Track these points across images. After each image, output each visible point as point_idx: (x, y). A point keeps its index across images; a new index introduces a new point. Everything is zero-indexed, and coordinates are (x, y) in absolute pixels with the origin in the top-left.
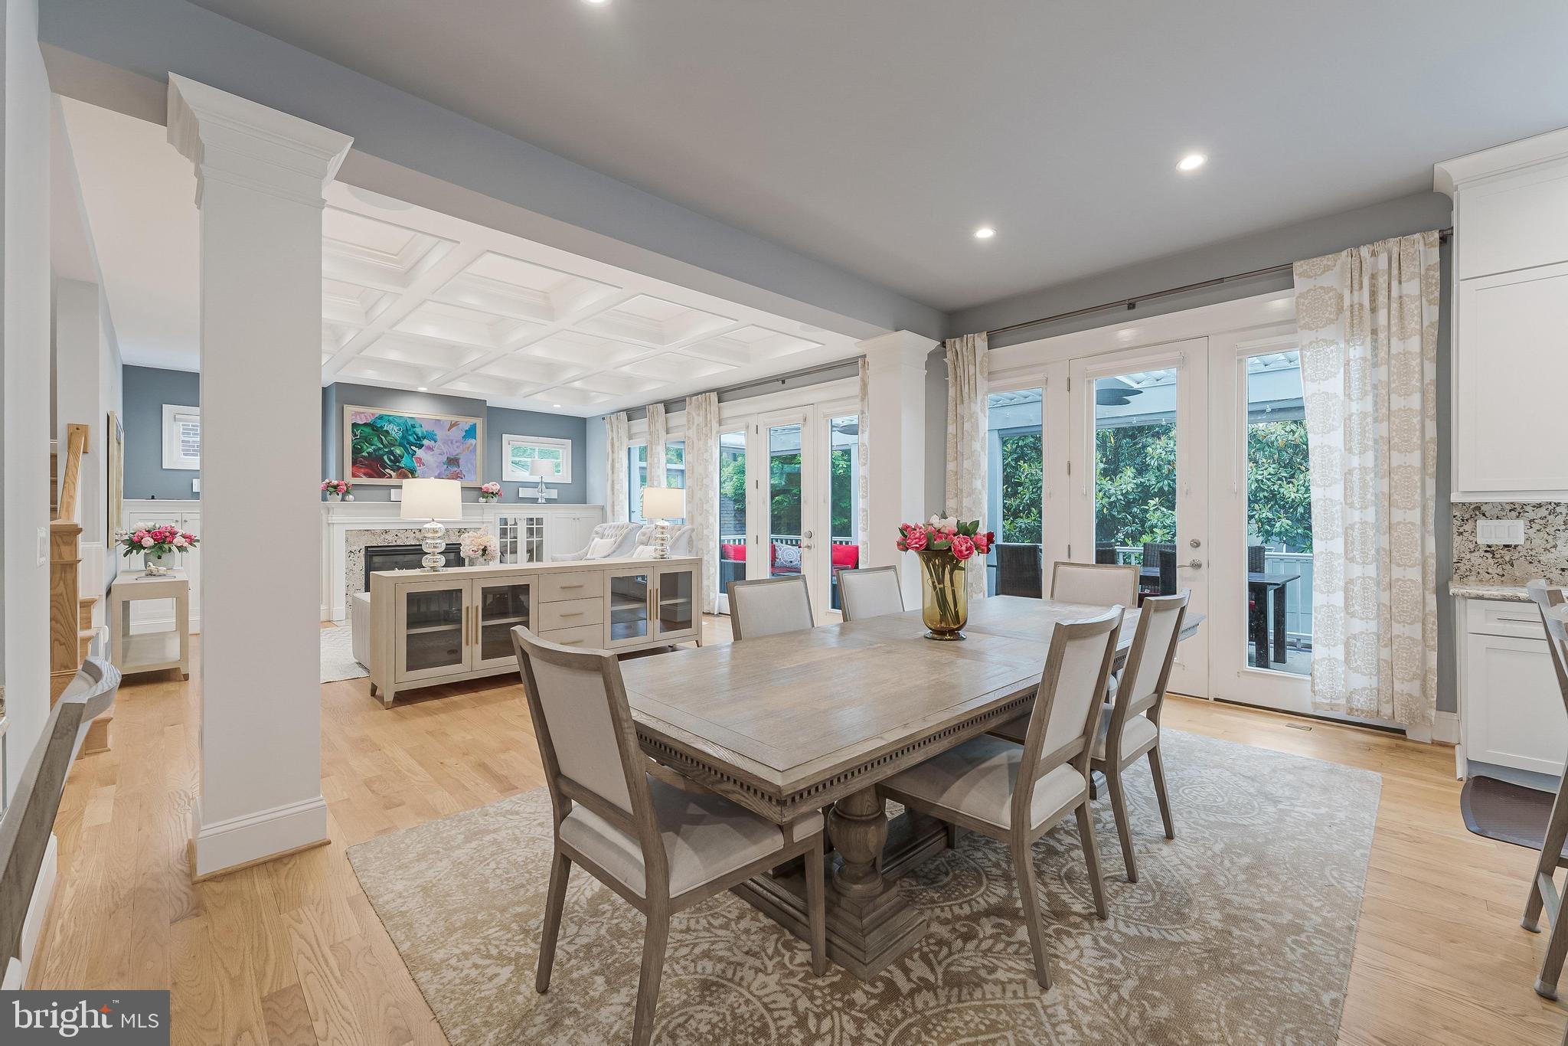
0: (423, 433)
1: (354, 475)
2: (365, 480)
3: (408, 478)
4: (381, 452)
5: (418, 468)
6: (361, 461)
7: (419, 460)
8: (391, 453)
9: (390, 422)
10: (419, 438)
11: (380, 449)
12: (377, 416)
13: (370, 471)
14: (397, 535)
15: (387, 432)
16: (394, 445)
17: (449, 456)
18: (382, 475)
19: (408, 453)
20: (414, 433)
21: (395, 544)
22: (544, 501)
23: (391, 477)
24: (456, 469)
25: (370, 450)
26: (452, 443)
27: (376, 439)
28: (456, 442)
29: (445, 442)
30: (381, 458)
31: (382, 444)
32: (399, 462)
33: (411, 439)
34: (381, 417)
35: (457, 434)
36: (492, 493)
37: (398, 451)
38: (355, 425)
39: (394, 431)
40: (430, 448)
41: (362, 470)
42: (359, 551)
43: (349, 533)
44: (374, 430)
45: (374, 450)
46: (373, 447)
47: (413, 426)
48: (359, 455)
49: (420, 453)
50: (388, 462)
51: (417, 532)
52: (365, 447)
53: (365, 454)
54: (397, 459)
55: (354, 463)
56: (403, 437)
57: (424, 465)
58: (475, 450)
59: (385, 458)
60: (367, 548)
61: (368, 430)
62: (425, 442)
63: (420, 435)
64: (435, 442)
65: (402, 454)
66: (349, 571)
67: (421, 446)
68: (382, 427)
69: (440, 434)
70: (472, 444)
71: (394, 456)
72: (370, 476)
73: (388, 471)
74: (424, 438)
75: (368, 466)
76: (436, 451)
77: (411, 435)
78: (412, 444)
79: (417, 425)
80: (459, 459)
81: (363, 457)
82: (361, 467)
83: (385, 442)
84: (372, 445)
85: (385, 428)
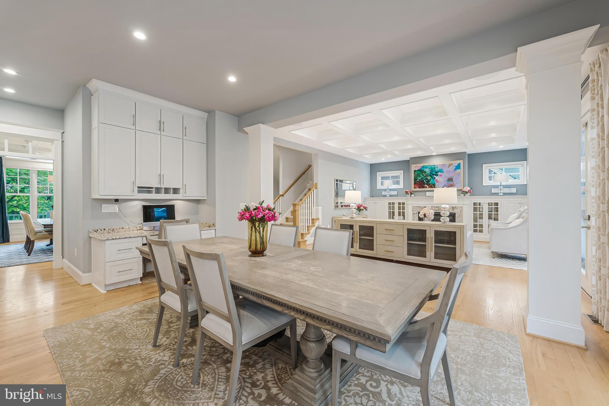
0: (438, 170)
1: (415, 188)
2: (418, 189)
3: (432, 188)
4: (423, 179)
5: (436, 184)
6: (417, 183)
7: (437, 181)
8: (426, 179)
9: (426, 168)
10: (436, 172)
13: (420, 186)
15: (425, 171)
16: (427, 176)
17: (448, 177)
18: (424, 187)
19: (432, 178)
20: (435, 170)
22: (502, 194)
23: (426, 187)
24: (451, 183)
25: (420, 179)
26: (450, 172)
27: (422, 174)
28: (452, 172)
29: (447, 172)
30: (423, 181)
31: (424, 176)
32: (429, 182)
33: (434, 173)
34: (423, 167)
35: (452, 168)
36: (466, 192)
37: (429, 178)
38: (415, 171)
39: (428, 171)
40: (441, 176)
41: (417, 186)
42: (416, 214)
43: (413, 207)
44: (421, 172)
45: (421, 179)
47: (434, 168)
48: (416, 181)
49: (437, 178)
50: (425, 182)
51: (436, 208)
52: (418, 178)
53: (418, 180)
54: (428, 181)
55: (415, 184)
56: (431, 173)
57: (438, 182)
58: (460, 174)
59: (425, 181)
60: (419, 213)
61: (419, 172)
62: (439, 173)
63: (437, 171)
64: (443, 173)
67: (437, 175)
68: (423, 170)
69: (445, 170)
70: (458, 172)
71: (428, 180)
72: (420, 188)
73: (426, 185)
74: (438, 172)
75: (419, 184)
76: (443, 176)
77: (433, 171)
78: (433, 175)
79: (436, 167)
80: (453, 178)
81: (418, 181)
82: (417, 185)
83: (424, 175)
84: (420, 177)
85: (424, 170)
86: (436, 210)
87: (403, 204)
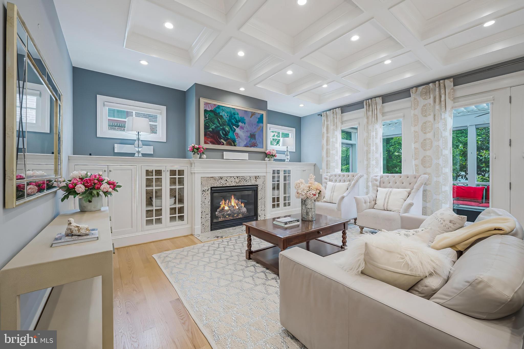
0: (239, 118)
1: (205, 143)
2: (211, 146)
3: (232, 145)
4: (219, 129)
5: (237, 139)
6: (209, 134)
7: (237, 134)
8: (224, 129)
9: (223, 110)
10: (237, 122)
11: (218, 127)
12: (216, 106)
13: (214, 141)
14: (226, 180)
15: (222, 116)
16: (225, 125)
17: (251, 133)
18: (219, 143)
19: (232, 130)
20: (235, 117)
21: (225, 185)
23: (223, 144)
24: (254, 141)
25: (213, 127)
26: (252, 125)
27: (216, 120)
28: (254, 125)
29: (249, 125)
30: (218, 132)
31: (219, 123)
33: (233, 121)
34: (218, 107)
35: (254, 120)
37: (227, 129)
38: (205, 111)
39: (225, 116)
40: (242, 128)
41: (209, 140)
42: (208, 190)
43: (202, 179)
44: (215, 114)
45: (216, 127)
46: (215, 125)
47: (234, 114)
48: (208, 130)
49: (238, 130)
50: (222, 135)
51: (236, 178)
52: (211, 125)
53: (210, 129)
54: (226, 134)
55: (205, 135)
56: (230, 120)
57: (239, 138)
58: (262, 130)
59: (221, 132)
60: (211, 188)
61: (212, 114)
62: (240, 124)
63: (238, 119)
64: (245, 124)
65: (229, 131)
66: (203, 202)
67: (238, 126)
68: (219, 113)
69: (247, 119)
70: (261, 126)
71: (225, 132)
72: (213, 143)
73: (222, 140)
74: (239, 121)
75: (212, 137)
76: (245, 129)
77: (233, 119)
78: (233, 125)
79: (236, 113)
80: (255, 135)
81: (210, 131)
82: (209, 138)
83: (221, 123)
84: (214, 124)
85: (221, 114)
86: (236, 182)
87: (181, 172)
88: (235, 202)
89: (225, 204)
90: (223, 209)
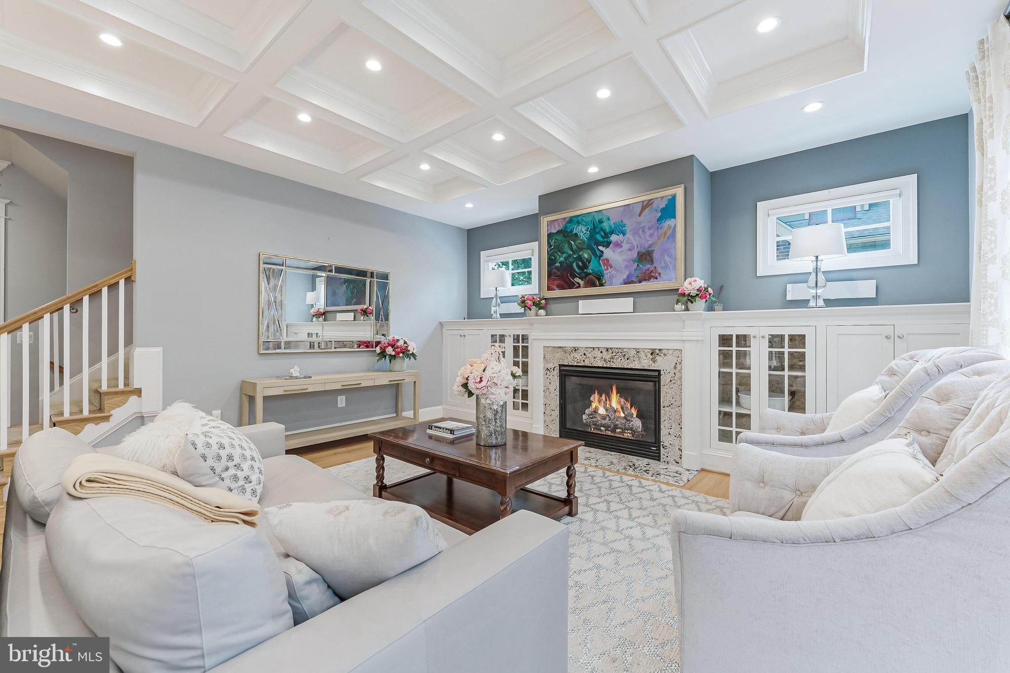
0: (610, 227)
1: (549, 289)
2: (558, 293)
3: (596, 286)
4: (571, 260)
5: (605, 272)
6: (555, 273)
7: (607, 262)
8: (580, 258)
9: (578, 223)
10: (606, 235)
11: (570, 256)
12: (567, 220)
13: (562, 283)
14: (584, 354)
15: (576, 235)
16: (580, 249)
17: (639, 249)
18: (571, 286)
19: (595, 255)
20: (602, 229)
21: (582, 364)
22: (821, 303)
23: (579, 287)
24: (649, 266)
25: (562, 259)
26: (643, 231)
27: (566, 246)
28: (649, 229)
29: (635, 233)
30: (572, 267)
31: (572, 250)
32: (587, 267)
33: (599, 237)
34: (571, 220)
35: (650, 216)
36: (689, 295)
37: (586, 255)
38: (550, 236)
39: (582, 231)
40: (618, 245)
41: (556, 282)
42: (554, 369)
43: (546, 349)
44: (564, 236)
45: (566, 258)
46: (564, 255)
47: (601, 221)
48: (553, 267)
49: (608, 253)
50: (577, 270)
52: (558, 257)
53: (558, 264)
54: (585, 265)
55: (549, 275)
56: (592, 237)
57: (611, 267)
58: (673, 235)
59: (574, 265)
60: (560, 366)
61: (560, 238)
62: (614, 238)
63: (608, 230)
64: (624, 234)
65: (589, 258)
66: (546, 390)
67: (607, 245)
68: (572, 231)
69: (630, 223)
70: (670, 228)
71: (583, 262)
72: (561, 287)
73: (577, 280)
74: (612, 233)
75: (561, 277)
76: (626, 246)
77: (598, 233)
78: (598, 244)
79: (605, 219)
80: (653, 251)
81: (557, 268)
82: (555, 280)
83: (574, 247)
84: (563, 253)
85: (574, 232)
86: (605, 360)
87: (526, 338)
88: (619, 402)
89: (600, 401)
90: (596, 411)
